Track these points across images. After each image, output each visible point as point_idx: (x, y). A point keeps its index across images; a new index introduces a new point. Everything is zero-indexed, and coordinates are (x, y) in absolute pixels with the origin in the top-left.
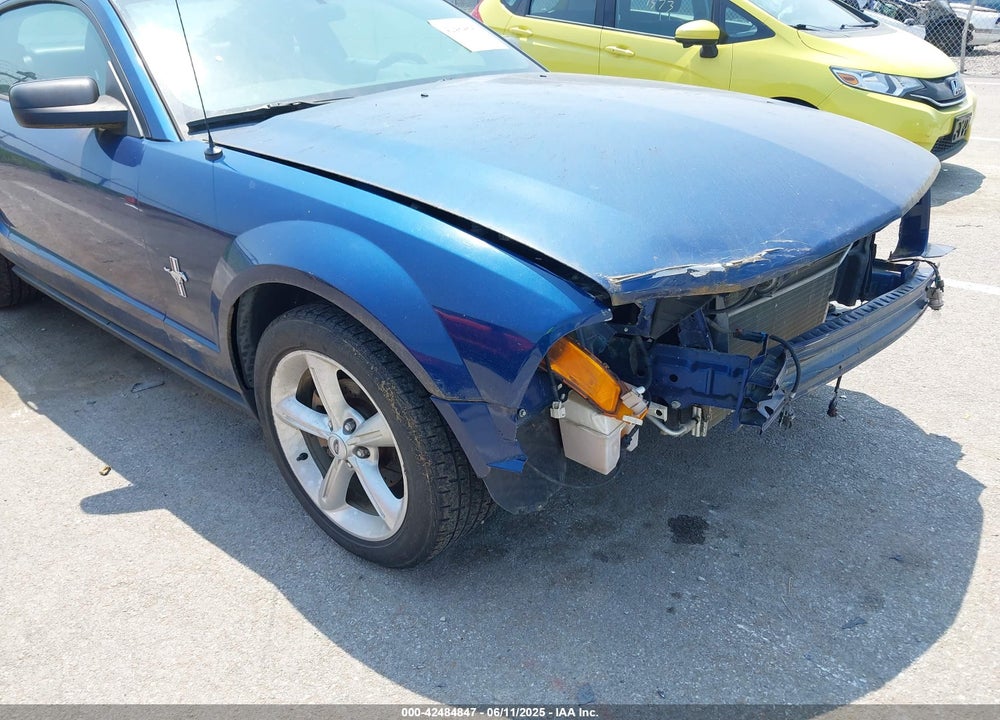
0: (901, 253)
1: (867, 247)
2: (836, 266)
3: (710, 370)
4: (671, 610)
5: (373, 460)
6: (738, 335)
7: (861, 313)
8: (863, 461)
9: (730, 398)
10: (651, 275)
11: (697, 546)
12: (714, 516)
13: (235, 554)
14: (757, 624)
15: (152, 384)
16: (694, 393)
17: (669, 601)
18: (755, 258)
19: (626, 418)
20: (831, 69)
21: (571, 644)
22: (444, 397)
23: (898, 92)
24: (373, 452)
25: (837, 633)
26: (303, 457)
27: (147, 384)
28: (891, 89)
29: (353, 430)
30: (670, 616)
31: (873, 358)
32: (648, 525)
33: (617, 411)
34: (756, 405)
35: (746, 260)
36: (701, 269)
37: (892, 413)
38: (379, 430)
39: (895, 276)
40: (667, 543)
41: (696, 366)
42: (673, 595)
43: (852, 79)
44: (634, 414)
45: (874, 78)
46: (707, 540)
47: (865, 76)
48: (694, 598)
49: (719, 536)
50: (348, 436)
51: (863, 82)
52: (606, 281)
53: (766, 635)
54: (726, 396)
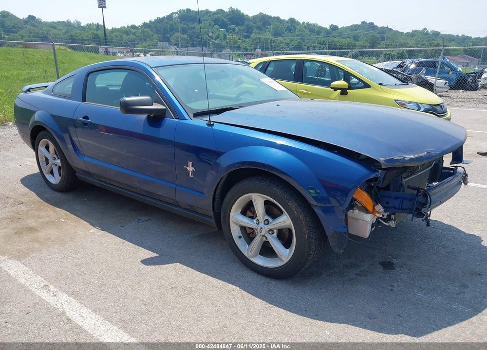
0: (454, 162)
1: (441, 160)
2: (431, 167)
3: (401, 199)
4: (391, 290)
5: (275, 235)
6: (409, 187)
7: (437, 186)
8: (445, 242)
9: (408, 210)
10: (393, 158)
11: (393, 270)
12: (395, 261)
13: (214, 276)
14: (425, 294)
15: (145, 219)
16: (395, 208)
17: (390, 288)
18: (423, 154)
19: (376, 214)
20: (395, 100)
21: (359, 302)
22: (317, 205)
23: (422, 110)
24: (275, 231)
25: (455, 296)
26: (240, 237)
27: (143, 220)
28: (419, 109)
29: (268, 224)
30: (392, 292)
31: (437, 208)
32: (371, 265)
33: (373, 212)
34: (421, 210)
35: (421, 155)
36: (408, 157)
37: (450, 227)
38: (285, 221)
39: (450, 173)
40: (381, 270)
41: (396, 198)
42: (391, 286)
43: (404, 104)
44: (378, 213)
45: (412, 104)
46: (396, 268)
47: (409, 103)
48: (399, 286)
49: (400, 267)
50: (267, 226)
51: (408, 106)
52: (380, 160)
53: (430, 297)
54: (408, 209)
